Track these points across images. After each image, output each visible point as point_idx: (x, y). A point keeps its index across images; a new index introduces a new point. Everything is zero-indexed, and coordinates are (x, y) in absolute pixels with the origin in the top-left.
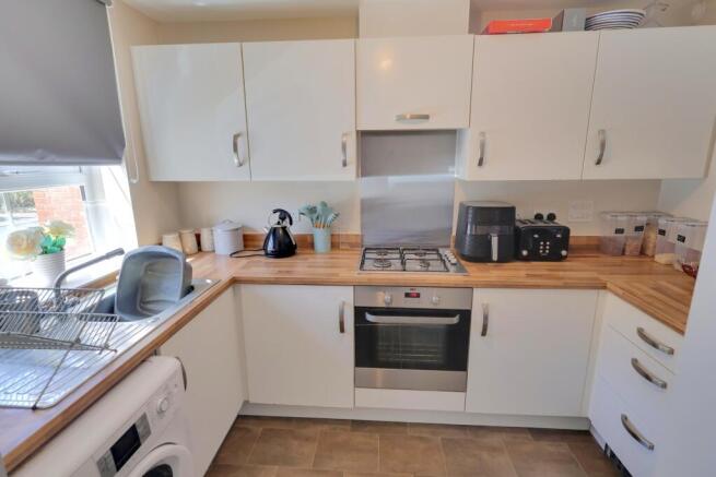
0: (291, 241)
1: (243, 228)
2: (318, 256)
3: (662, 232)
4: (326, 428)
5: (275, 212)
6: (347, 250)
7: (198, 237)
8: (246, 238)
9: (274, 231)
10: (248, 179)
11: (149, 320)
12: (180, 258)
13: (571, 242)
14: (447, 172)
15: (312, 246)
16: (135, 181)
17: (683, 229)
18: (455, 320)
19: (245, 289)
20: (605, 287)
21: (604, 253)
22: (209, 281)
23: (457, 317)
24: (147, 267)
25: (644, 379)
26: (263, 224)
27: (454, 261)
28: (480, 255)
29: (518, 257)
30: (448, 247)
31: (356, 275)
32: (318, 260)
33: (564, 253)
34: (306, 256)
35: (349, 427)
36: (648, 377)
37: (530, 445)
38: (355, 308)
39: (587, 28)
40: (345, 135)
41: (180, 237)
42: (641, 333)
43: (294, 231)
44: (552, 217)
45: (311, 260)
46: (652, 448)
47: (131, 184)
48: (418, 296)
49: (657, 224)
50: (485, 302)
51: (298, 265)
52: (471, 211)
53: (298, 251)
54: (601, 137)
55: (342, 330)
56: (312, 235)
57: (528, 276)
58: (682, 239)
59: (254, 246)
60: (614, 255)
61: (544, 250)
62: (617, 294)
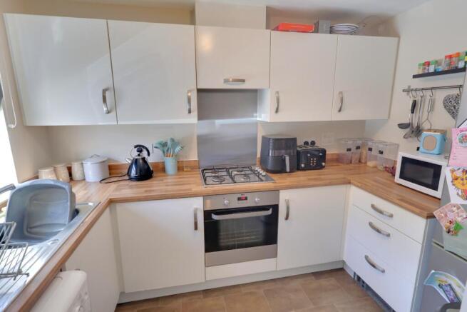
0: (149, 167)
1: (109, 160)
2: (169, 177)
3: (370, 149)
4: (185, 300)
5: (136, 147)
6: (189, 171)
7: (70, 169)
8: (110, 168)
9: (136, 161)
10: (115, 123)
11: (48, 243)
12: (67, 187)
13: (327, 157)
14: (253, 117)
15: (163, 170)
16: (13, 126)
17: (381, 147)
18: (270, 212)
19: (119, 207)
20: (350, 183)
21: (342, 163)
22: (91, 204)
23: (271, 210)
24: (32, 197)
25: (377, 233)
26: (125, 156)
27: (264, 174)
28: (279, 169)
29: (299, 169)
30: (255, 165)
31: (202, 188)
32: (169, 180)
33: (323, 164)
34: (161, 178)
35: (202, 296)
36: (378, 231)
37: (314, 283)
38: (205, 211)
39: (331, 32)
40: (189, 91)
41: (55, 171)
42: (373, 206)
43: (150, 160)
44: (313, 143)
45: (165, 181)
46: (383, 271)
47: (9, 129)
48: (246, 199)
49: (367, 144)
50: (287, 198)
51: (155, 185)
52: (271, 141)
53: (154, 174)
54: (341, 95)
55: (196, 228)
56: (164, 163)
57: (309, 179)
58: (381, 152)
59: (118, 174)
60: (347, 164)
61: (313, 163)
62: (358, 186)
